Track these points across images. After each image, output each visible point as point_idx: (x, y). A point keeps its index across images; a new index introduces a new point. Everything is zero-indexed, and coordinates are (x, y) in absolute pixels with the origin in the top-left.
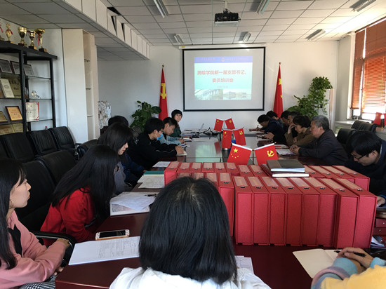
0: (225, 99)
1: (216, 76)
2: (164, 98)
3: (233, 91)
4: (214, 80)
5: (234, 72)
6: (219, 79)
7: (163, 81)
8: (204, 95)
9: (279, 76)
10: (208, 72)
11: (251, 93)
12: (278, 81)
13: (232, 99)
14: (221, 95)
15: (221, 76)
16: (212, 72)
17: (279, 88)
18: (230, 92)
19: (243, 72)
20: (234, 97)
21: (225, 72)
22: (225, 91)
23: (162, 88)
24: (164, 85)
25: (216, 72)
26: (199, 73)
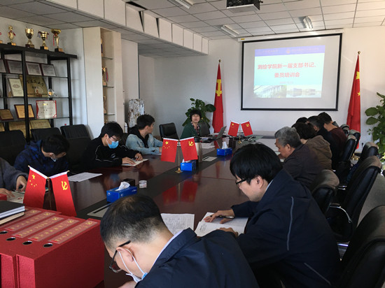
0: (288, 96)
1: (279, 71)
2: (219, 95)
3: (298, 87)
4: (276, 75)
5: (301, 65)
6: (282, 74)
7: (219, 77)
8: (264, 92)
9: (357, 69)
10: (270, 66)
11: (321, 89)
12: (356, 75)
13: (297, 97)
14: (284, 93)
15: (285, 70)
16: (274, 66)
17: (356, 83)
18: (295, 89)
19: (312, 65)
20: (300, 95)
21: (290, 66)
22: (290, 88)
23: (217, 84)
24: (220, 81)
25: (280, 66)
26: (260, 67)
